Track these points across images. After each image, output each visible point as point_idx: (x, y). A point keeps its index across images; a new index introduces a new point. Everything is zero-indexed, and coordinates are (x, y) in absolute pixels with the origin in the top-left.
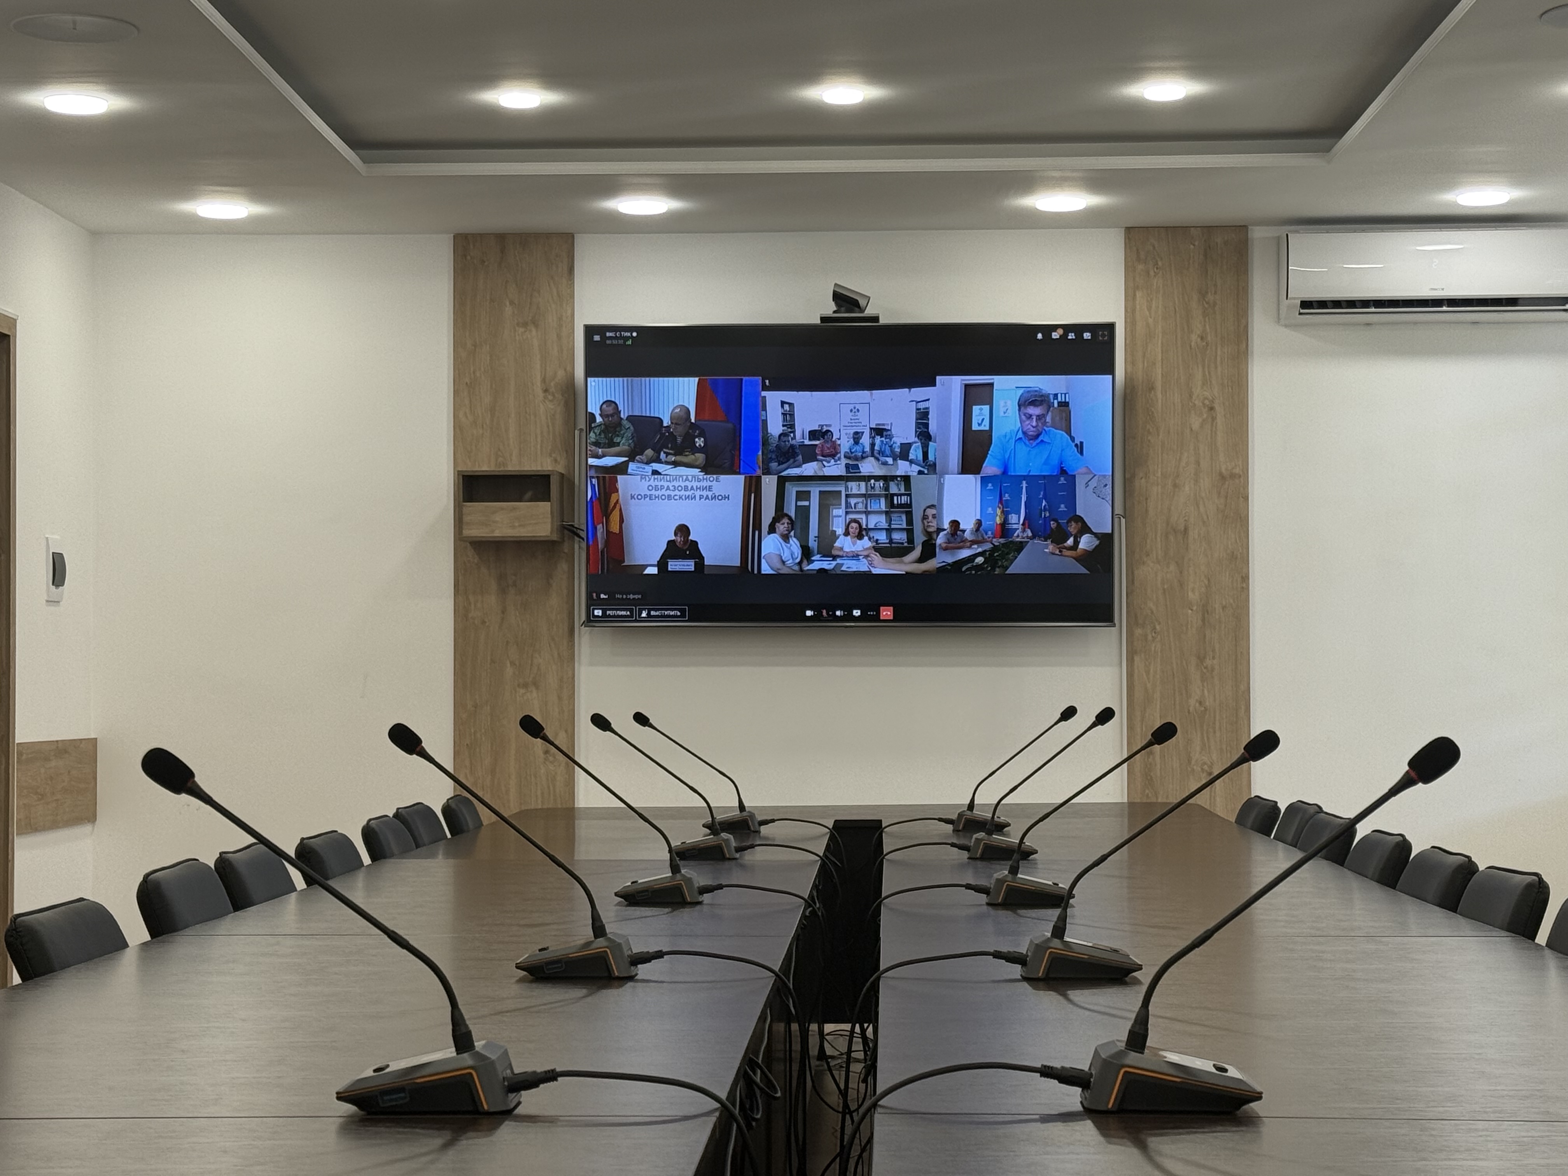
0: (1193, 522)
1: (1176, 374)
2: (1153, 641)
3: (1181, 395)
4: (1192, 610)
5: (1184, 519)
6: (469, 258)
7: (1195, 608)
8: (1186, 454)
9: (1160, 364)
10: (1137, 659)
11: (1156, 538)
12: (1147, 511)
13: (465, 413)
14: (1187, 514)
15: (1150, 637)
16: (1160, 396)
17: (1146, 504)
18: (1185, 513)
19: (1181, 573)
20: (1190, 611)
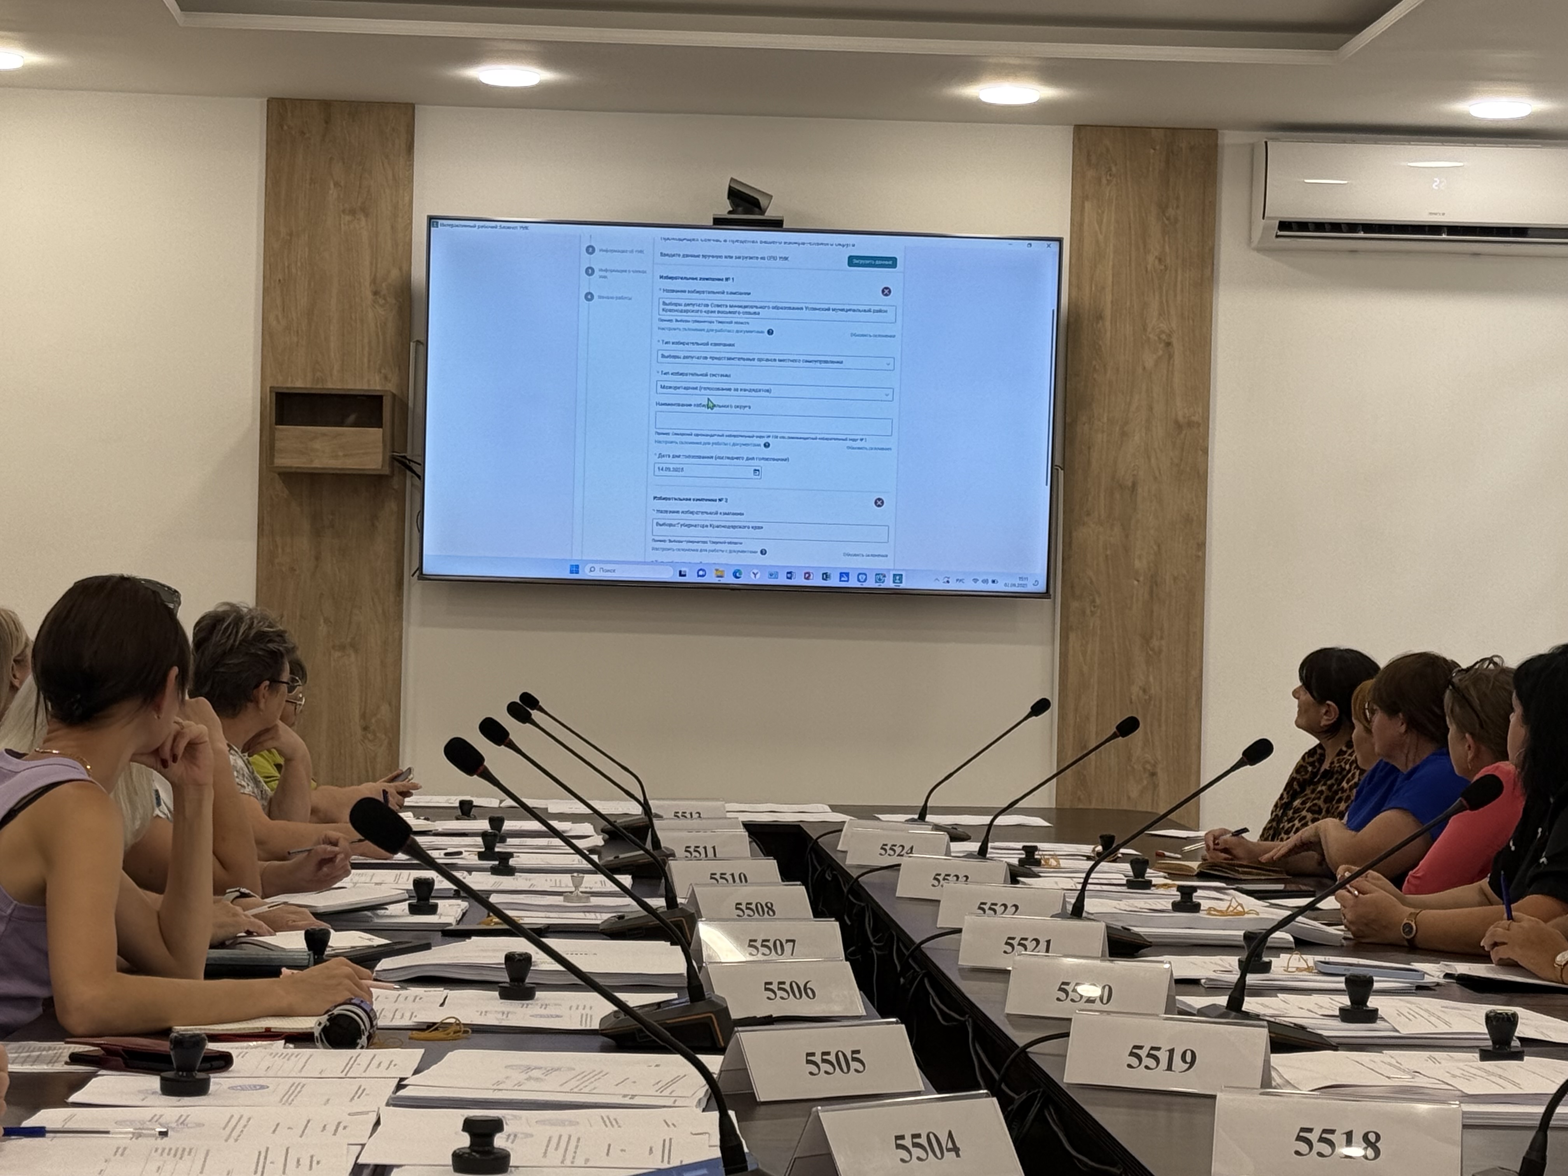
0: (1142, 477)
1: (1128, 302)
2: (1092, 616)
3: (1134, 327)
4: (1138, 581)
5: (1133, 473)
6: (285, 127)
7: (1141, 579)
8: (1137, 397)
9: (1111, 289)
10: (1072, 636)
11: (1099, 495)
12: (1089, 462)
13: (277, 316)
14: (1136, 468)
15: (1088, 612)
16: (1108, 326)
17: (1089, 454)
19: (1127, 536)
20: (1136, 583)
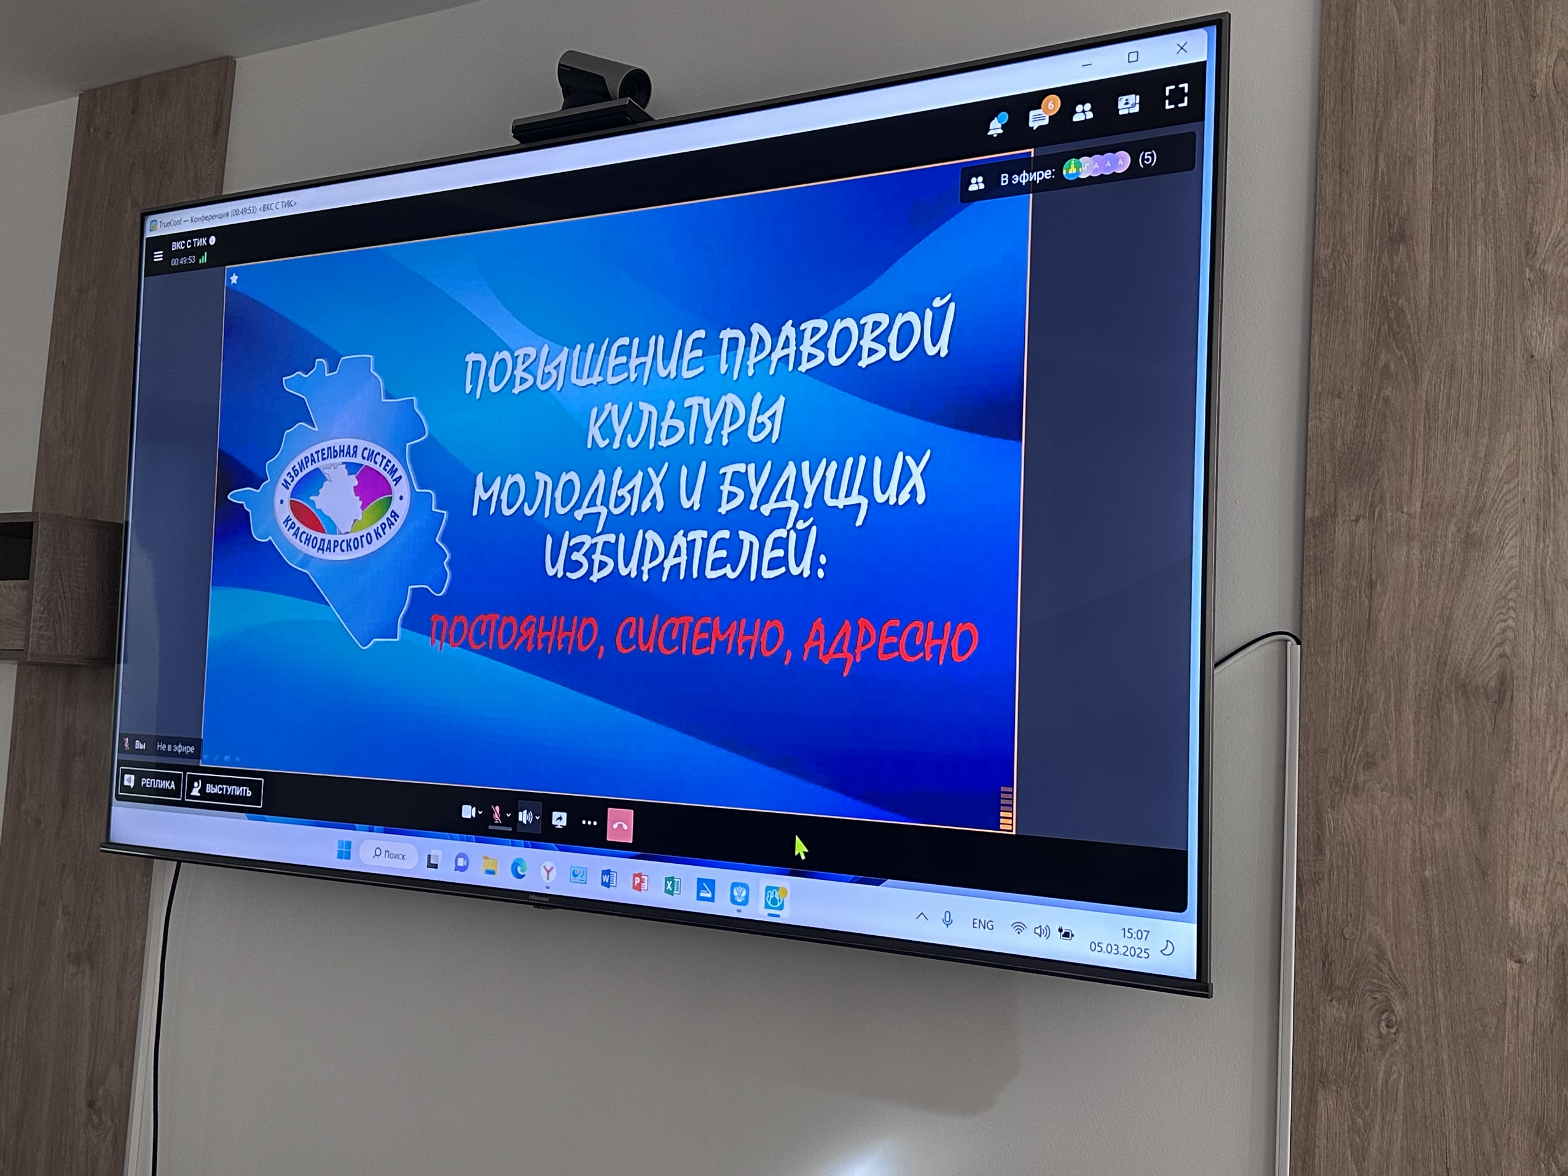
0: (1529, 661)
1: (1481, 185)
2: (1382, 1048)
3: (1498, 248)
4: (1519, 961)
5: (1498, 651)
7: (1530, 957)
8: (1510, 438)
9: (1429, 158)
10: (1326, 1101)
11: (1398, 710)
12: (1371, 622)
14: (1510, 634)
15: (1371, 1037)
16: (1424, 256)
17: (1370, 599)
18: (1504, 631)
19: (1483, 830)
20: (1511, 966)
